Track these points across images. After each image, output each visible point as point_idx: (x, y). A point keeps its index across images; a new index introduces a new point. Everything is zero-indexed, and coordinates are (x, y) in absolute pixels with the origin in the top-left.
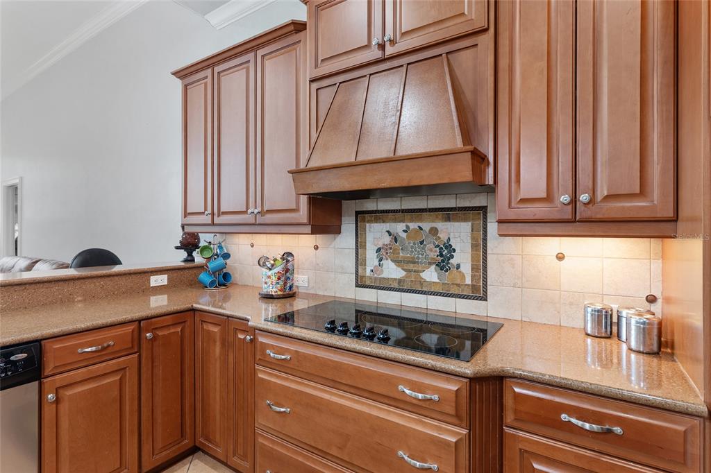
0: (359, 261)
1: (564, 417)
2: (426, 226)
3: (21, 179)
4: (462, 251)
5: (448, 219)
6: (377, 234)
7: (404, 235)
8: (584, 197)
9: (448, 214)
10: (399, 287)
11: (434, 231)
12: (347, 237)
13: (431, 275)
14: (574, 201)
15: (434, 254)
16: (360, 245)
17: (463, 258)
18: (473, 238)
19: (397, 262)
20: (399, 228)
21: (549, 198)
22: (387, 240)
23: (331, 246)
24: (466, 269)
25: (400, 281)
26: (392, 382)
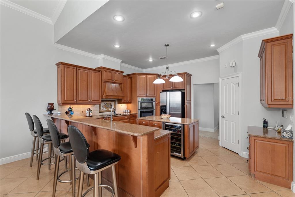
0: (100, 108)
2: (109, 103)
4: (113, 106)
5: (112, 102)
6: (102, 104)
7: (106, 104)
9: (112, 101)
10: (106, 112)
11: (110, 103)
13: (110, 109)
15: (110, 106)
16: (100, 106)
18: (114, 104)
19: (106, 108)
22: (104, 105)
23: (95, 106)
25: (106, 111)
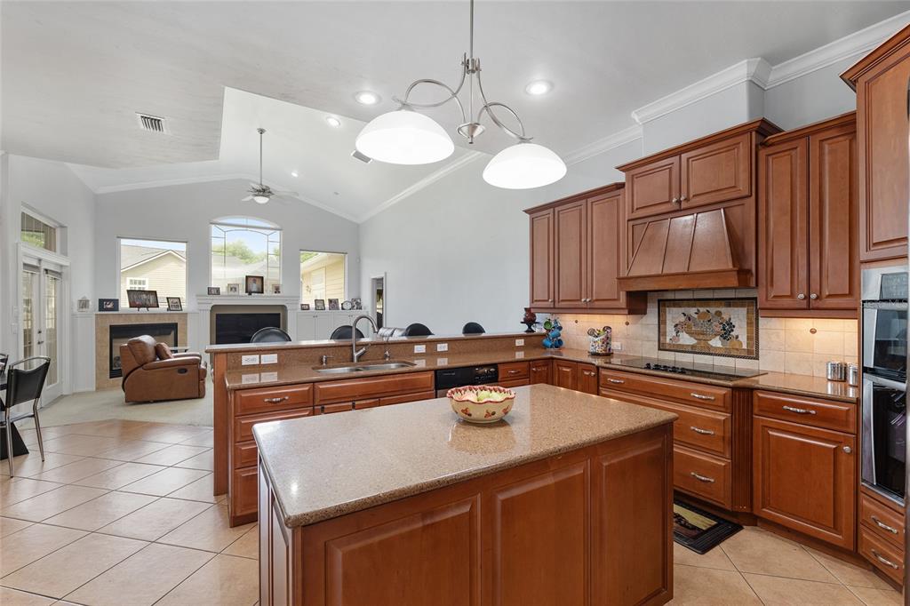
0: (661, 332)
1: (785, 407)
2: (713, 310)
3: (386, 273)
4: (740, 327)
5: (729, 306)
6: (674, 315)
7: (696, 316)
8: (813, 296)
9: (729, 302)
10: (693, 350)
11: (719, 314)
12: (651, 318)
13: (716, 342)
14: (807, 297)
15: (719, 329)
16: (661, 322)
17: (741, 332)
18: (748, 318)
19: (690, 334)
20: (692, 311)
21: (792, 295)
22: (683, 319)
23: (640, 322)
24: (743, 339)
25: (693, 346)
26: (688, 392)
